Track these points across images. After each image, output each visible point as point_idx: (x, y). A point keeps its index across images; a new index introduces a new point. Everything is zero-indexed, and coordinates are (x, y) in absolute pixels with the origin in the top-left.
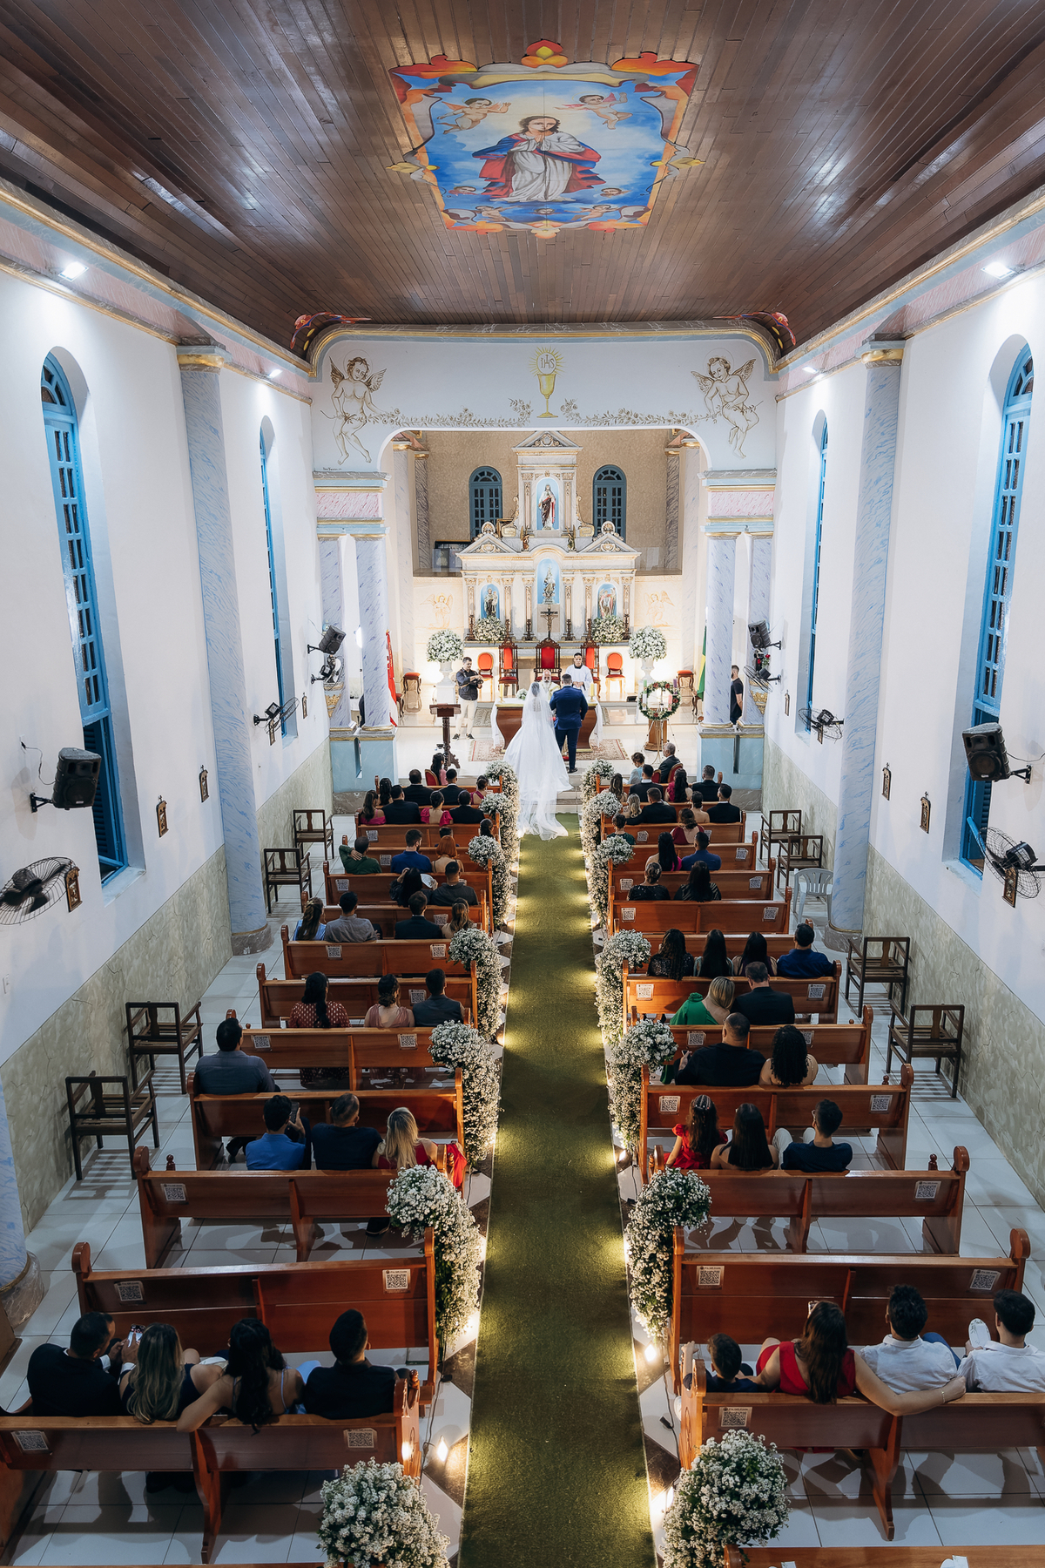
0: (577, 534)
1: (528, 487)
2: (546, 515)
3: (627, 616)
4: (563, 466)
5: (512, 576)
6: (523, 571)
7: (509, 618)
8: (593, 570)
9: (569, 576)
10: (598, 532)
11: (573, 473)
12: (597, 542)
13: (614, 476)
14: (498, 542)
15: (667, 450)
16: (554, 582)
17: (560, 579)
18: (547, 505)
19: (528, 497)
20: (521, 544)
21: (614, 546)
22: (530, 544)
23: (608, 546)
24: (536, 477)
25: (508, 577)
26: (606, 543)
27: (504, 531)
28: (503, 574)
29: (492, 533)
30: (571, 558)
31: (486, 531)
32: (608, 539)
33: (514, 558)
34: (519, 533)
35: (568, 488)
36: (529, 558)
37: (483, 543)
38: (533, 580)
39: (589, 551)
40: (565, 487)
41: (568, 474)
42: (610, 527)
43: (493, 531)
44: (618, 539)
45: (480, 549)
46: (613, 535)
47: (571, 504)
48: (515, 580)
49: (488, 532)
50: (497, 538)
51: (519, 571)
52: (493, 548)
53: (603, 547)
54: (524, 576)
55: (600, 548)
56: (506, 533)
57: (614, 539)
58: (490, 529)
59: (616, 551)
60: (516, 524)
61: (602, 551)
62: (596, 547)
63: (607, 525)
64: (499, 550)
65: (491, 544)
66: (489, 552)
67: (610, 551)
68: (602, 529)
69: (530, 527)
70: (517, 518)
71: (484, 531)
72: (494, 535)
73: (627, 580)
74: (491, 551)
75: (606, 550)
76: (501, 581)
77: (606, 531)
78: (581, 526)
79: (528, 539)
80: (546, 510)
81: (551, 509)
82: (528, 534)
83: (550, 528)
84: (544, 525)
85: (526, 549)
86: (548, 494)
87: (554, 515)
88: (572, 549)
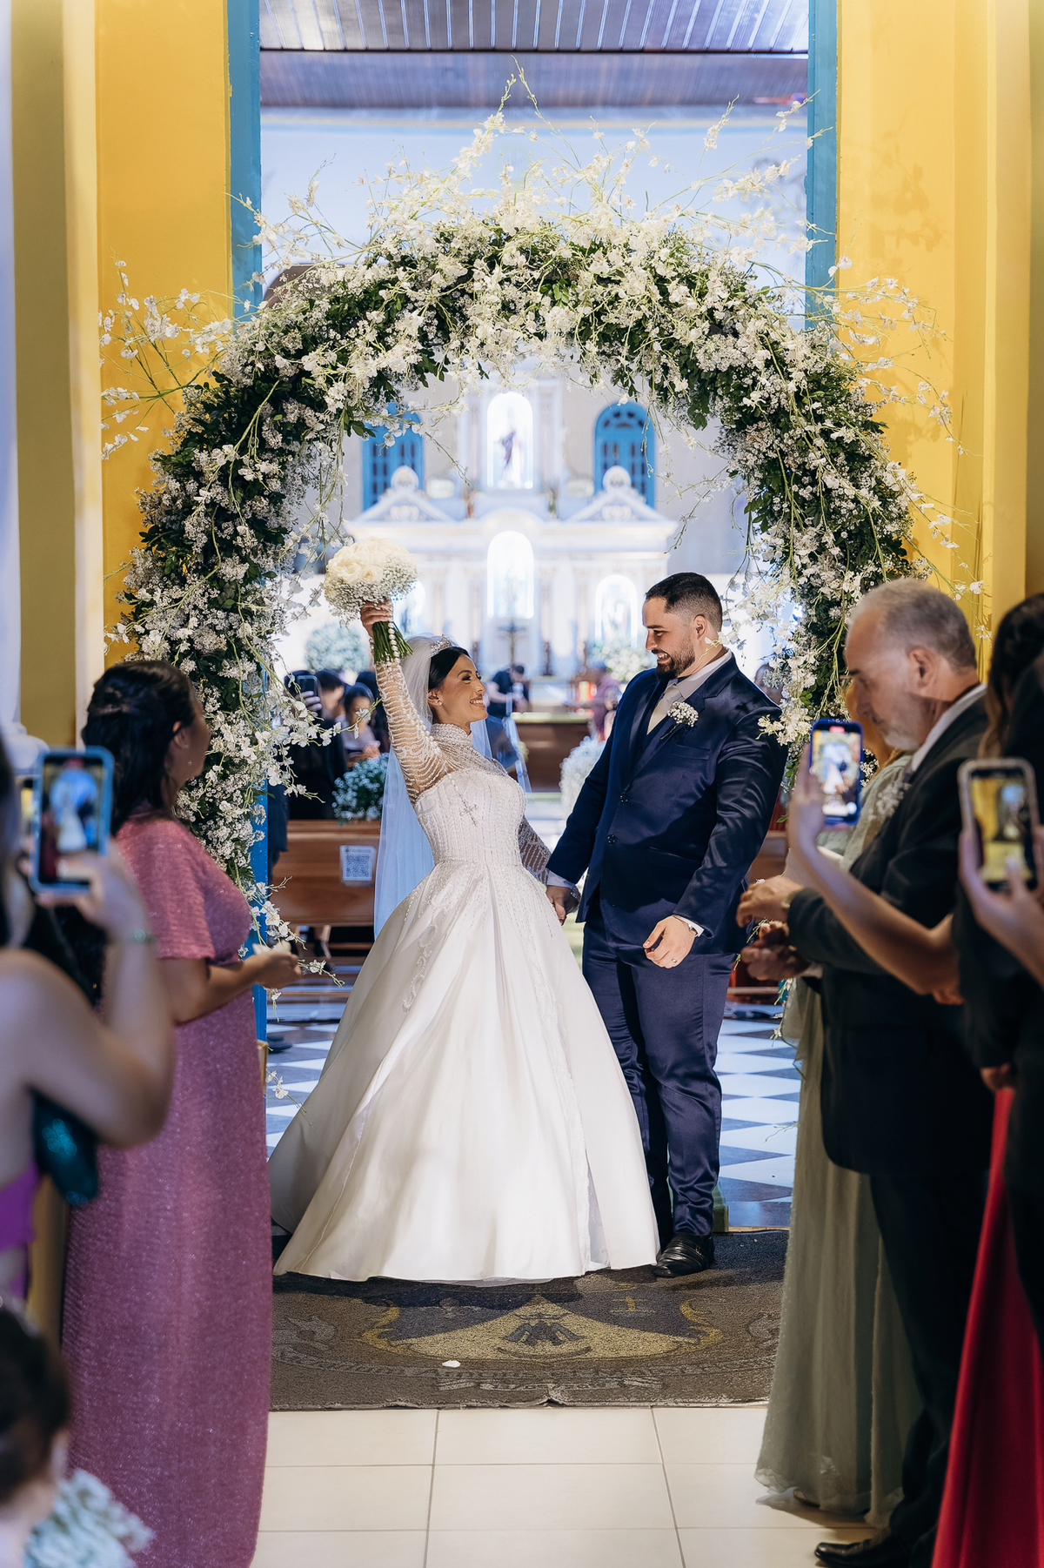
0: (566, 491)
1: (475, 413)
2: (509, 457)
6: (466, 554)
8: (590, 554)
10: (599, 486)
12: (597, 504)
13: (633, 422)
14: (422, 502)
18: (508, 442)
19: (475, 429)
20: (461, 506)
21: (627, 511)
22: (478, 509)
23: (616, 511)
24: (490, 393)
25: (439, 565)
26: (614, 506)
27: (433, 485)
28: (430, 560)
29: (412, 487)
30: (552, 532)
31: (401, 484)
32: (615, 498)
33: (449, 532)
34: (458, 490)
35: (546, 411)
36: (476, 531)
37: (395, 504)
38: (484, 572)
39: (583, 520)
40: (542, 410)
41: (547, 389)
42: (620, 478)
43: (414, 484)
44: (635, 498)
45: (389, 514)
46: (627, 492)
47: (551, 440)
48: (451, 572)
49: (405, 486)
50: (421, 495)
51: (457, 557)
52: (413, 513)
53: (609, 512)
54: (467, 565)
55: (602, 515)
56: (437, 491)
57: (629, 500)
58: (408, 479)
59: (632, 520)
60: (453, 476)
61: (606, 520)
62: (595, 513)
63: (616, 474)
64: (424, 517)
65: (410, 506)
66: (405, 521)
67: (621, 519)
68: (606, 482)
69: (479, 480)
70: (457, 465)
71: (397, 483)
72: (415, 491)
73: (651, 572)
74: (410, 519)
75: (612, 518)
76: (427, 573)
77: (614, 484)
78: (569, 481)
79: (475, 496)
80: (508, 451)
81: (515, 450)
82: (474, 492)
83: (513, 484)
84: (503, 478)
85: (471, 516)
86: (511, 426)
87: (523, 461)
88: (553, 514)
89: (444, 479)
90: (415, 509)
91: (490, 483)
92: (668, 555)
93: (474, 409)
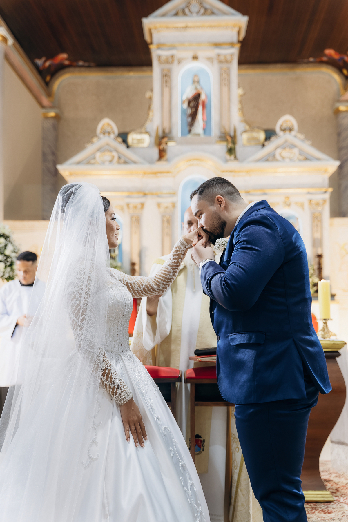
0: (243, 139)
1: (166, 77)
3: (320, 256)
4: (217, 45)
5: (142, 200)
6: (156, 194)
7: (136, 260)
11: (232, 55)
12: (271, 146)
14: (122, 148)
15: (337, 105)
18: (195, 103)
19: (166, 90)
20: (155, 152)
21: (296, 151)
22: (169, 154)
23: (286, 153)
24: (179, 62)
25: (136, 201)
26: (285, 148)
27: (132, 138)
28: (128, 197)
29: (112, 136)
30: (231, 171)
31: (104, 134)
32: (286, 141)
33: (145, 173)
34: (153, 140)
35: (225, 75)
36: (168, 172)
37: (99, 150)
38: (174, 205)
39: (259, 160)
40: (221, 75)
41: (225, 56)
42: (289, 125)
43: (114, 133)
44: (303, 141)
45: (94, 158)
46: (295, 136)
47: (229, 99)
48: (146, 206)
49: (107, 135)
50: (120, 142)
51: (152, 194)
52: (113, 157)
53: (280, 154)
54: (160, 200)
55: (274, 156)
56: (135, 142)
57: (297, 142)
58: (109, 129)
59: (300, 160)
60: (148, 129)
61: (277, 160)
62: (269, 154)
63: (286, 121)
64: (122, 160)
65: (110, 151)
66: (107, 163)
67: (291, 160)
68: (278, 129)
69: (170, 132)
70: (151, 120)
71: (101, 132)
72: (115, 139)
73: (317, 204)
74: (111, 161)
75: (284, 158)
76: (125, 207)
77: (284, 130)
78: (245, 131)
79: (166, 144)
80: (194, 110)
81: (200, 109)
82: (165, 140)
83: (198, 135)
84: (190, 131)
85: (163, 159)
86: (196, 88)
87: (205, 118)
88: (232, 157)
89: (141, 133)
90: (115, 154)
91: (179, 135)
92: (330, 190)
93: (166, 75)
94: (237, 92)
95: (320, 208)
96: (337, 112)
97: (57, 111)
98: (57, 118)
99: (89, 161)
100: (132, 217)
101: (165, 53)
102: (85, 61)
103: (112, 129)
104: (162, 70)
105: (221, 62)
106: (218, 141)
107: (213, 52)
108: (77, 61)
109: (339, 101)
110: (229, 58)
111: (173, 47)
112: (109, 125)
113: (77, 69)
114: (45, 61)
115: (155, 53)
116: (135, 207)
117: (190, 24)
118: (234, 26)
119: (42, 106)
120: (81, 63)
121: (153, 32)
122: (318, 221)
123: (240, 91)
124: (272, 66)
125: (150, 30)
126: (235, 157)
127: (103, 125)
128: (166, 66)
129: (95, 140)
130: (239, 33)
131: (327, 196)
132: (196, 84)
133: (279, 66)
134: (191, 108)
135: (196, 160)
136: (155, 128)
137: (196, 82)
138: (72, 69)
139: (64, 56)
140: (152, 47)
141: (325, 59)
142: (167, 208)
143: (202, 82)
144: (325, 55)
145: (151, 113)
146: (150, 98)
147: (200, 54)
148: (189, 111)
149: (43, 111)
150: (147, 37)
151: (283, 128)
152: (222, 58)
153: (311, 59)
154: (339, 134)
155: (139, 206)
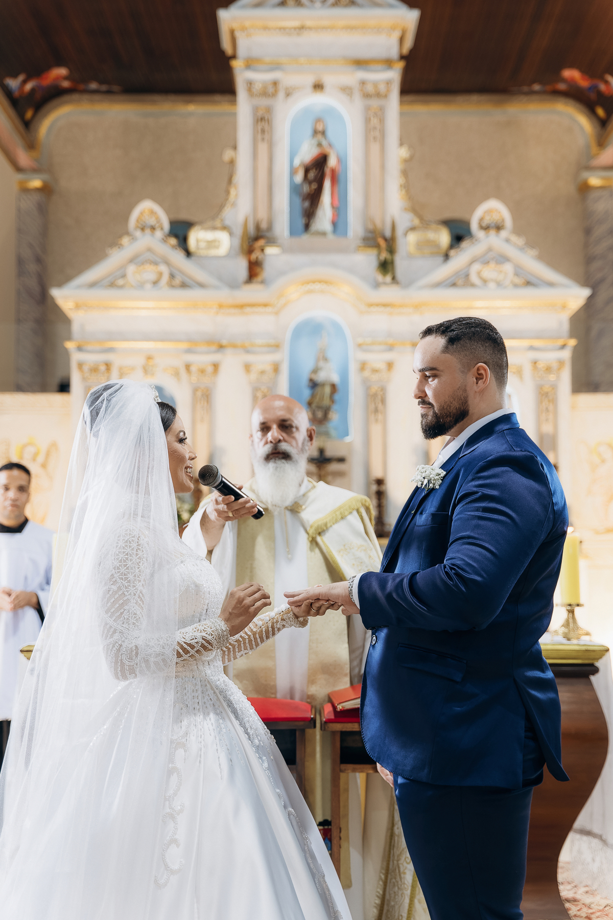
0: (408, 243)
1: (263, 121)
2: (314, 200)
4: (360, 63)
5: (216, 357)
9: (377, 359)
11: (388, 83)
12: (462, 257)
14: (177, 257)
15: (585, 174)
16: (335, 378)
17: (353, 368)
18: (316, 173)
19: (263, 148)
20: (241, 266)
21: (508, 268)
22: (268, 270)
23: (489, 272)
24: (288, 95)
25: (203, 359)
26: (488, 262)
27: (195, 237)
28: (189, 351)
29: (159, 234)
30: (385, 305)
31: (143, 229)
32: (490, 250)
33: (221, 306)
34: (237, 242)
35: (375, 121)
36: (265, 305)
37: (132, 261)
38: (276, 369)
39: (438, 285)
40: (367, 120)
41: (375, 84)
42: (495, 217)
43: (162, 229)
44: (521, 249)
45: (124, 276)
46: (507, 240)
47: (383, 167)
48: (223, 369)
49: (148, 231)
50: (173, 247)
51: (234, 346)
52: (160, 274)
53: (479, 273)
54: (250, 358)
55: (467, 276)
56: (202, 245)
57: (511, 251)
58: (152, 221)
59: (516, 286)
60: (228, 222)
61: (473, 285)
62: (457, 274)
63: (489, 211)
64: (177, 281)
65: (156, 263)
66: (148, 286)
67: (499, 284)
68: (474, 226)
69: (270, 228)
70: (234, 205)
71: (137, 227)
72: (164, 241)
73: (547, 369)
74: (155, 283)
75: (485, 281)
76: (183, 371)
77: (486, 228)
78: (413, 229)
79: (263, 250)
80: (314, 186)
81: (327, 184)
82: (261, 242)
83: (324, 234)
84: (307, 227)
85: (255, 280)
86: (320, 145)
87: (336, 203)
88: (388, 278)
89: (214, 228)
90: (163, 268)
91: (286, 232)
92: (573, 342)
93: (262, 119)
94: (397, 154)
95: (552, 377)
96: (584, 189)
97: (46, 176)
98: (46, 190)
99: (112, 283)
100: (195, 390)
101: (260, 77)
102: (101, 82)
103: (158, 220)
104: (255, 109)
105: (367, 96)
106: (360, 247)
107: (353, 77)
108: (86, 81)
109: (589, 168)
110: (382, 88)
111: (276, 66)
112: (152, 212)
113: (86, 97)
114: (24, 82)
115: (242, 75)
116: (202, 371)
117: (308, 23)
118: (393, 28)
119: (18, 169)
120: (94, 86)
121: (238, 34)
122: (549, 401)
123: (404, 152)
124: (460, 98)
125: (232, 32)
126: (394, 278)
127: (142, 213)
128: (264, 102)
129: (125, 240)
130: (401, 40)
131: (566, 354)
132: (320, 136)
133: (475, 98)
134: (310, 183)
135: (320, 282)
136: (241, 218)
137: (319, 133)
138: (75, 96)
139: (63, 71)
140: (237, 65)
141: (562, 86)
142: (263, 372)
143: (330, 133)
144: (564, 80)
145: (233, 192)
146: (232, 162)
147: (329, 80)
148: (306, 189)
149: (20, 176)
150: (226, 45)
151: (484, 225)
152: (370, 88)
153: (537, 87)
154: (588, 231)
155: (210, 369)
